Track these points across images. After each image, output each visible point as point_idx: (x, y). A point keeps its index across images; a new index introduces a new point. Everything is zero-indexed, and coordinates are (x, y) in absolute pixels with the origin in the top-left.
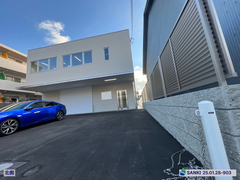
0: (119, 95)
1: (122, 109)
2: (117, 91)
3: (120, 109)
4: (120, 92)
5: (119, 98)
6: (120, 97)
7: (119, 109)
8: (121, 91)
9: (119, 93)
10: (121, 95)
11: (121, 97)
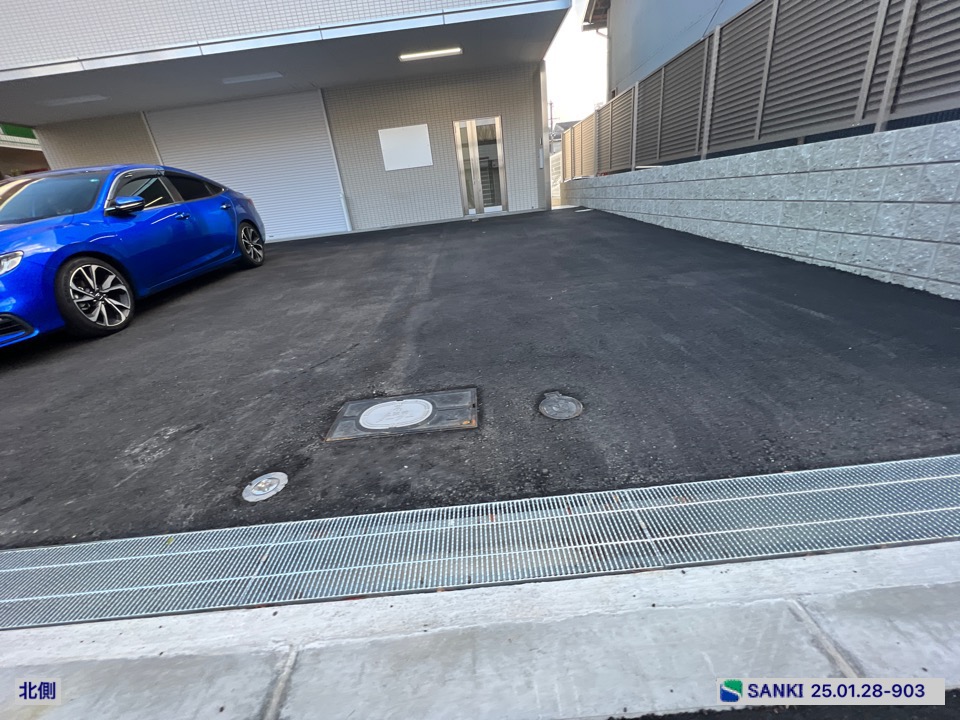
0: (465, 145)
1: (480, 211)
2: (457, 125)
3: (472, 212)
4: (472, 126)
5: (467, 161)
6: (471, 156)
7: (466, 212)
8: (474, 121)
9: (464, 131)
10: (473, 144)
11: (477, 156)
